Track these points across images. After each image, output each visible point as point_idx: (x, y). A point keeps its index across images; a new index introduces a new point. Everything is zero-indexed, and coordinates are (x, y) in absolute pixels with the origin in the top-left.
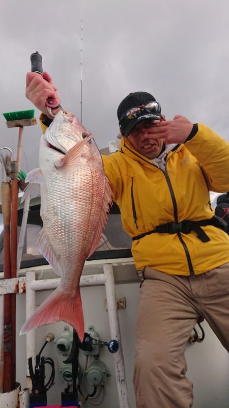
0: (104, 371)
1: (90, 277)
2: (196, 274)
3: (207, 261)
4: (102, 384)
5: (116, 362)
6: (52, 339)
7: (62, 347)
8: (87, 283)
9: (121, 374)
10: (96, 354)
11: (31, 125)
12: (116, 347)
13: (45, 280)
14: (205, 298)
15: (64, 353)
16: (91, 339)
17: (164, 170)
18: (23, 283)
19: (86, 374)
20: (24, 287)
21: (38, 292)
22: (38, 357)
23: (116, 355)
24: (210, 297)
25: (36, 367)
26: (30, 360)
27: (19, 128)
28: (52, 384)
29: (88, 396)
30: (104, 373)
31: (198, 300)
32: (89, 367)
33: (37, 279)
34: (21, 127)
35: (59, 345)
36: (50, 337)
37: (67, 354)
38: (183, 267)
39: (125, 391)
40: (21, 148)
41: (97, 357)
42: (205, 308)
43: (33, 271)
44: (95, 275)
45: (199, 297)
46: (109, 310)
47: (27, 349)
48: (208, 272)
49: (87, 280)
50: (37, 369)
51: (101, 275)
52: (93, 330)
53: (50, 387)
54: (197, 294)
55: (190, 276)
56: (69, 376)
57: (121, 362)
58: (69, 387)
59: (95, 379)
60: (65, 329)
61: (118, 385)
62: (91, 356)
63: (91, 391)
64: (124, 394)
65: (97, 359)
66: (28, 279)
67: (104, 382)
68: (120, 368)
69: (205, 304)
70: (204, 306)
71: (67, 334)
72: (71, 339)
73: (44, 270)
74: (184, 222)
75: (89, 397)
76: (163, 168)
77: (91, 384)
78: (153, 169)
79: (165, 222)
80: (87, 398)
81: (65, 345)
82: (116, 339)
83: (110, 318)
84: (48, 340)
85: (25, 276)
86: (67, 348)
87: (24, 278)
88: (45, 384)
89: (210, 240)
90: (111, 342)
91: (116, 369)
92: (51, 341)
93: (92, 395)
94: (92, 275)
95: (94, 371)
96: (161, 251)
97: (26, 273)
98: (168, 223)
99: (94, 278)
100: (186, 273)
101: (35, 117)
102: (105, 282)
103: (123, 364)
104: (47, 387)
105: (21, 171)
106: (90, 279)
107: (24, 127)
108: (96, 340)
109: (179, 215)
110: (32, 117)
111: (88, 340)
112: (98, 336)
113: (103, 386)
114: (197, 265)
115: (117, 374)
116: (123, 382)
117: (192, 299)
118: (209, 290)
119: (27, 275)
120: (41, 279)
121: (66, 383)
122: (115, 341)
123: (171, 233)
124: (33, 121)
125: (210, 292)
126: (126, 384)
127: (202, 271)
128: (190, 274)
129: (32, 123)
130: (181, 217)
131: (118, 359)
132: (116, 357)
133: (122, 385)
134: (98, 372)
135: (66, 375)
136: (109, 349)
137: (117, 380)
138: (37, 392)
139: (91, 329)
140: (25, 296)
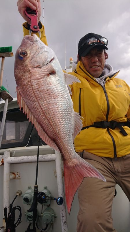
0: (53, 215)
1: (46, 156)
2: (117, 157)
3: (125, 148)
4: (52, 223)
5: (61, 210)
6: (21, 194)
7: (26, 200)
8: (44, 160)
9: (64, 218)
10: (49, 204)
11: (9, 56)
12: (61, 202)
13: (16, 157)
14: (122, 173)
15: (28, 203)
16: (46, 196)
17: (103, 86)
18: (2, 158)
19: (41, 216)
20: (3, 161)
21: (12, 164)
22: (11, 206)
23: (62, 207)
24: (126, 172)
25: (9, 214)
26: (5, 209)
27: (2, 58)
28: (20, 222)
29: (43, 229)
30: (53, 216)
31: (118, 174)
32: (44, 212)
33: (11, 156)
34: (3, 57)
35: (24, 198)
36: (19, 193)
37: (30, 204)
38: (110, 152)
39: (66, 229)
40: (3, 71)
41: (49, 206)
42: (122, 179)
43: (9, 151)
44: (49, 155)
45: (119, 172)
46: (57, 177)
47: (4, 201)
48: (125, 156)
49: (44, 158)
50: (10, 215)
51: (53, 155)
52: (47, 189)
53: (18, 224)
54: (117, 170)
55: (113, 158)
56: (30, 217)
57: (64, 210)
58: (30, 224)
59: (47, 220)
60: (29, 188)
61: (62, 224)
62: (45, 205)
63: (44, 227)
64: (66, 231)
65: (48, 207)
66: (5, 156)
67: (53, 222)
68: (64, 214)
69: (122, 177)
70: (121, 178)
71: (30, 191)
72: (33, 195)
73: (16, 150)
74: (112, 122)
75: (43, 231)
76: (103, 85)
77: (45, 223)
78: (96, 85)
79: (100, 120)
80: (42, 231)
81: (29, 198)
82: (62, 196)
83: (58, 182)
84: (18, 194)
85: (3, 154)
86: (29, 200)
87: (3, 155)
88: (15, 223)
89: (128, 135)
90: (58, 198)
91: (61, 215)
92: (19, 195)
93: (45, 230)
94: (47, 155)
95: (47, 215)
96: (96, 140)
97: (4, 152)
98: (102, 121)
99: (49, 157)
100: (112, 156)
101: (12, 51)
102: (56, 159)
103: (66, 212)
104: (16, 225)
105: (2, 86)
106: (46, 157)
107: (5, 58)
108: (49, 197)
109: (109, 117)
110: (11, 51)
111: (44, 197)
112: (50, 193)
113: (52, 224)
114: (119, 151)
115: (61, 218)
116: (65, 223)
117: (113, 173)
118: (125, 167)
119: (5, 153)
120: (14, 157)
121: (28, 221)
122: (61, 198)
123: (103, 127)
124: (11, 54)
125: (126, 169)
126: (67, 224)
127: (122, 155)
128: (114, 157)
129: (10, 55)
130: (111, 118)
131: (62, 209)
132: (61, 207)
133: (64, 225)
134: (49, 215)
135: (29, 217)
136: (57, 202)
137: (61, 222)
138: (9, 230)
139: (45, 188)
140: (3, 167)
